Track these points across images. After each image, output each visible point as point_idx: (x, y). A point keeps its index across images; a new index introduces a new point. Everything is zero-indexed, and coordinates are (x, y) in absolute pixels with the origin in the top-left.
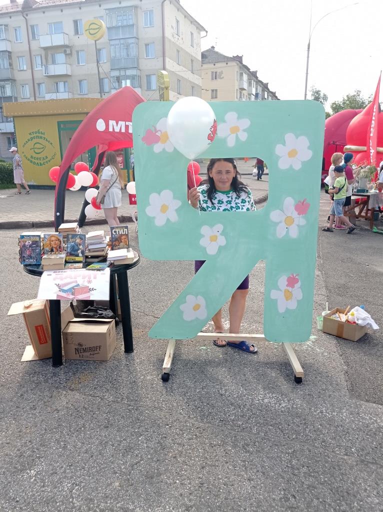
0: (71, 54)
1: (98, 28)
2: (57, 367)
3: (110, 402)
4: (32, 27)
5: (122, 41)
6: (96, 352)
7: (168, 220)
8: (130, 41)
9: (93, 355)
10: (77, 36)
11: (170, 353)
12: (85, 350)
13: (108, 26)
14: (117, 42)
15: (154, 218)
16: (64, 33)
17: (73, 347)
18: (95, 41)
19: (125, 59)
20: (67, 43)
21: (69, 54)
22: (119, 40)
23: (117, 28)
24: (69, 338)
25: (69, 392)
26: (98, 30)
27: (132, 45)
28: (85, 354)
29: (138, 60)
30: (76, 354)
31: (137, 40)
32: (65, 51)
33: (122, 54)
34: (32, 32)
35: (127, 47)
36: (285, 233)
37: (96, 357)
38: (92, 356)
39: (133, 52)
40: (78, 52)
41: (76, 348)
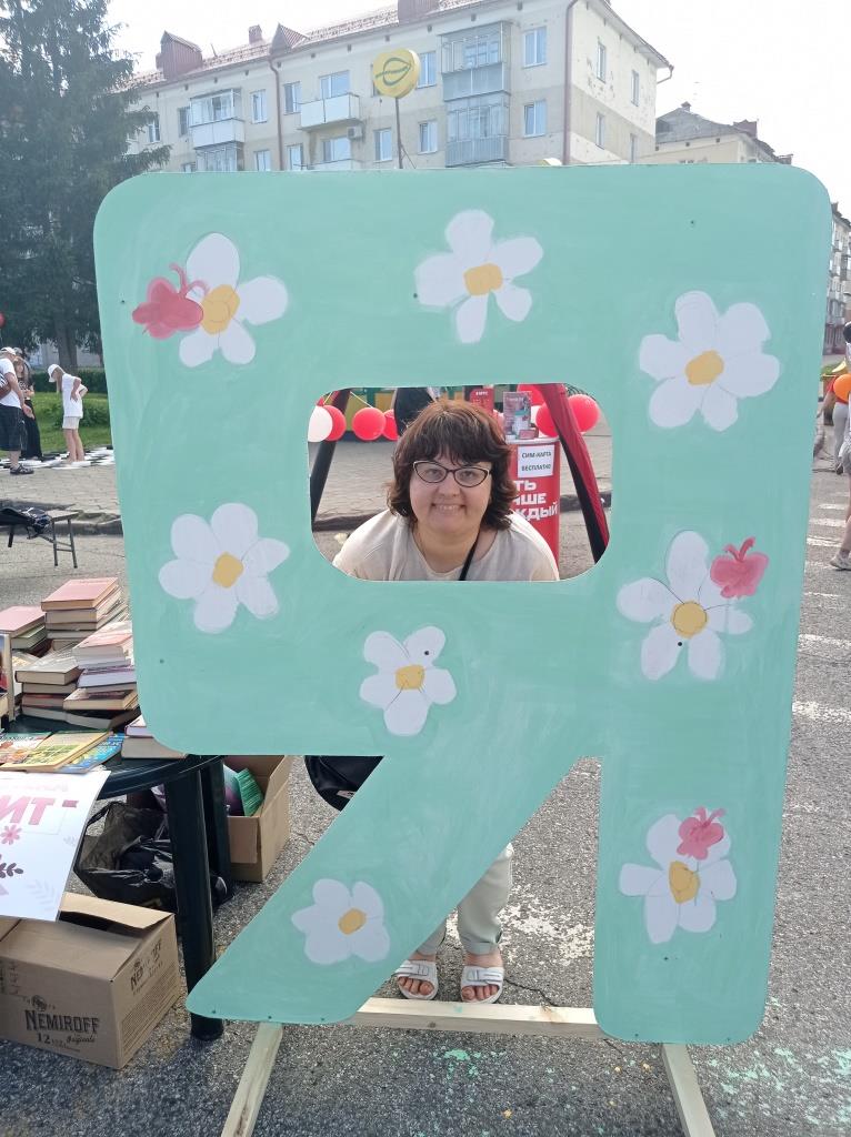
0: (363, 138)
1: (403, 70)
4: (288, 87)
5: (473, 102)
6: (84, 1035)
7: (241, 610)
8: (491, 100)
9: (77, 1041)
10: (378, 98)
12: (53, 1023)
13: (444, 71)
14: (463, 104)
16: (350, 94)
17: (19, 1008)
19: (478, 140)
20: (355, 114)
21: (358, 139)
22: (466, 101)
23: (464, 72)
26: (403, 73)
27: (495, 109)
28: (54, 1034)
29: (506, 142)
31: (506, 96)
32: (351, 133)
33: (473, 130)
34: (287, 98)
35: (485, 115)
36: (672, 664)
39: (497, 125)
40: (377, 133)
41: (27, 1012)
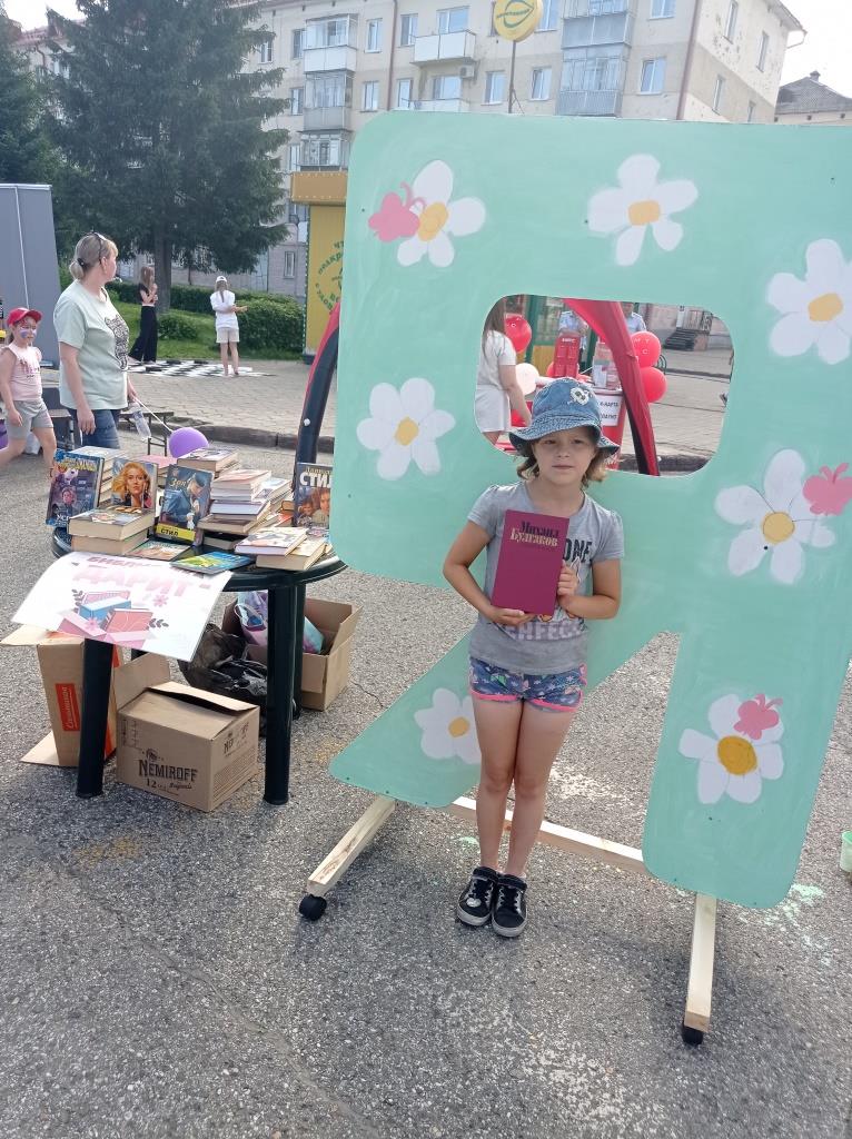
0: (474, 78)
1: (525, 12)
2: (85, 798)
3: (135, 938)
4: (406, 18)
5: (592, 52)
6: (184, 783)
7: (413, 466)
8: (611, 52)
9: (178, 787)
10: (494, 39)
11: (354, 839)
12: (160, 771)
13: (566, 16)
14: (581, 53)
15: (376, 453)
16: (467, 31)
17: (134, 756)
18: (515, 42)
19: (590, 93)
20: (470, 53)
21: (469, 79)
22: (584, 51)
23: (586, 19)
24: (130, 730)
25: (64, 875)
26: (524, 16)
27: (612, 62)
28: (159, 780)
29: (619, 99)
30: (141, 773)
31: (626, 49)
32: (463, 72)
33: (587, 82)
34: (403, 30)
35: (602, 67)
36: (756, 564)
37: (184, 796)
38: (173, 790)
39: (613, 79)
40: (490, 74)
41: (141, 761)
